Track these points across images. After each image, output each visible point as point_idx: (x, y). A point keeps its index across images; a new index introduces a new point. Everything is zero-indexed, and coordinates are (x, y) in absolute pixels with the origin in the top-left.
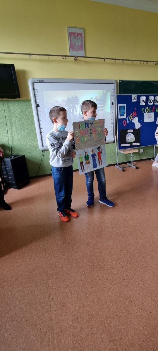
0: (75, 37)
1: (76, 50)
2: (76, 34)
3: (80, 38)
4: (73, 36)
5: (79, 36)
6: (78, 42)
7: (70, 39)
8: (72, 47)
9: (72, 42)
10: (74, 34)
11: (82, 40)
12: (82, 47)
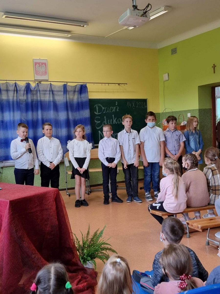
0: (40, 66)
1: (40, 75)
2: (41, 64)
3: (45, 66)
4: (38, 65)
5: (44, 65)
6: (43, 69)
7: (35, 67)
8: (36, 72)
9: (36, 70)
10: (39, 63)
11: (46, 68)
12: (46, 72)
